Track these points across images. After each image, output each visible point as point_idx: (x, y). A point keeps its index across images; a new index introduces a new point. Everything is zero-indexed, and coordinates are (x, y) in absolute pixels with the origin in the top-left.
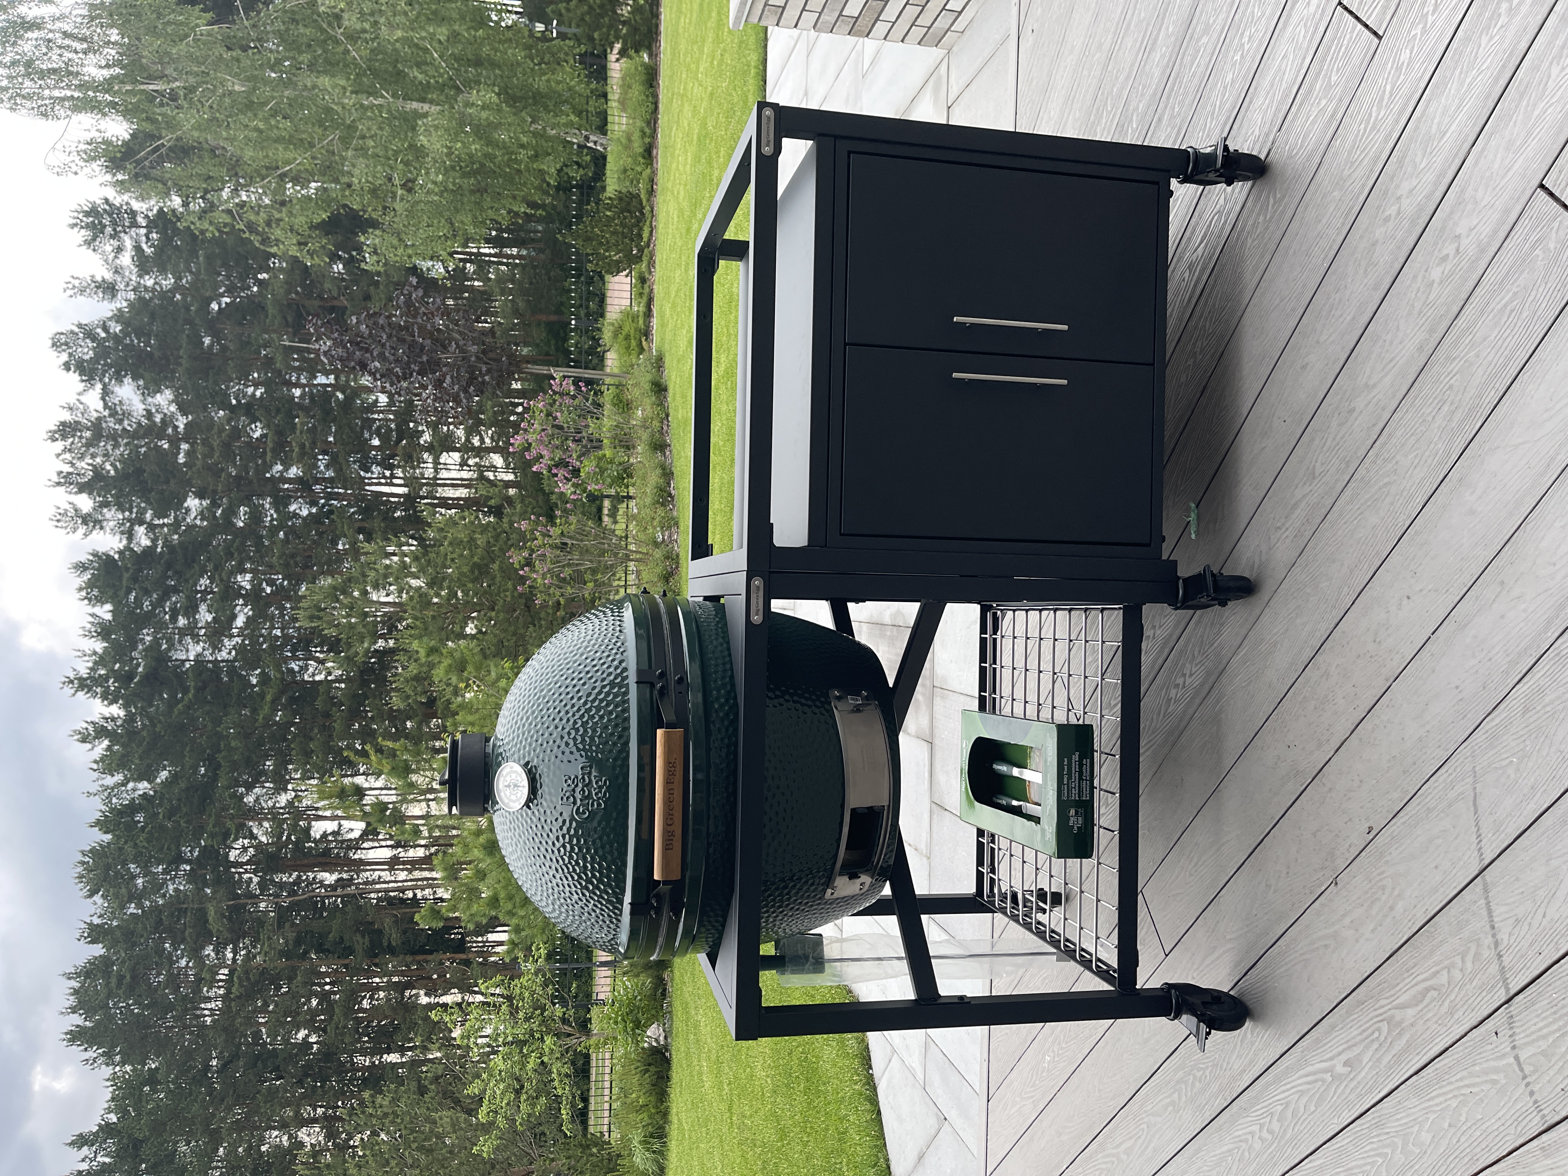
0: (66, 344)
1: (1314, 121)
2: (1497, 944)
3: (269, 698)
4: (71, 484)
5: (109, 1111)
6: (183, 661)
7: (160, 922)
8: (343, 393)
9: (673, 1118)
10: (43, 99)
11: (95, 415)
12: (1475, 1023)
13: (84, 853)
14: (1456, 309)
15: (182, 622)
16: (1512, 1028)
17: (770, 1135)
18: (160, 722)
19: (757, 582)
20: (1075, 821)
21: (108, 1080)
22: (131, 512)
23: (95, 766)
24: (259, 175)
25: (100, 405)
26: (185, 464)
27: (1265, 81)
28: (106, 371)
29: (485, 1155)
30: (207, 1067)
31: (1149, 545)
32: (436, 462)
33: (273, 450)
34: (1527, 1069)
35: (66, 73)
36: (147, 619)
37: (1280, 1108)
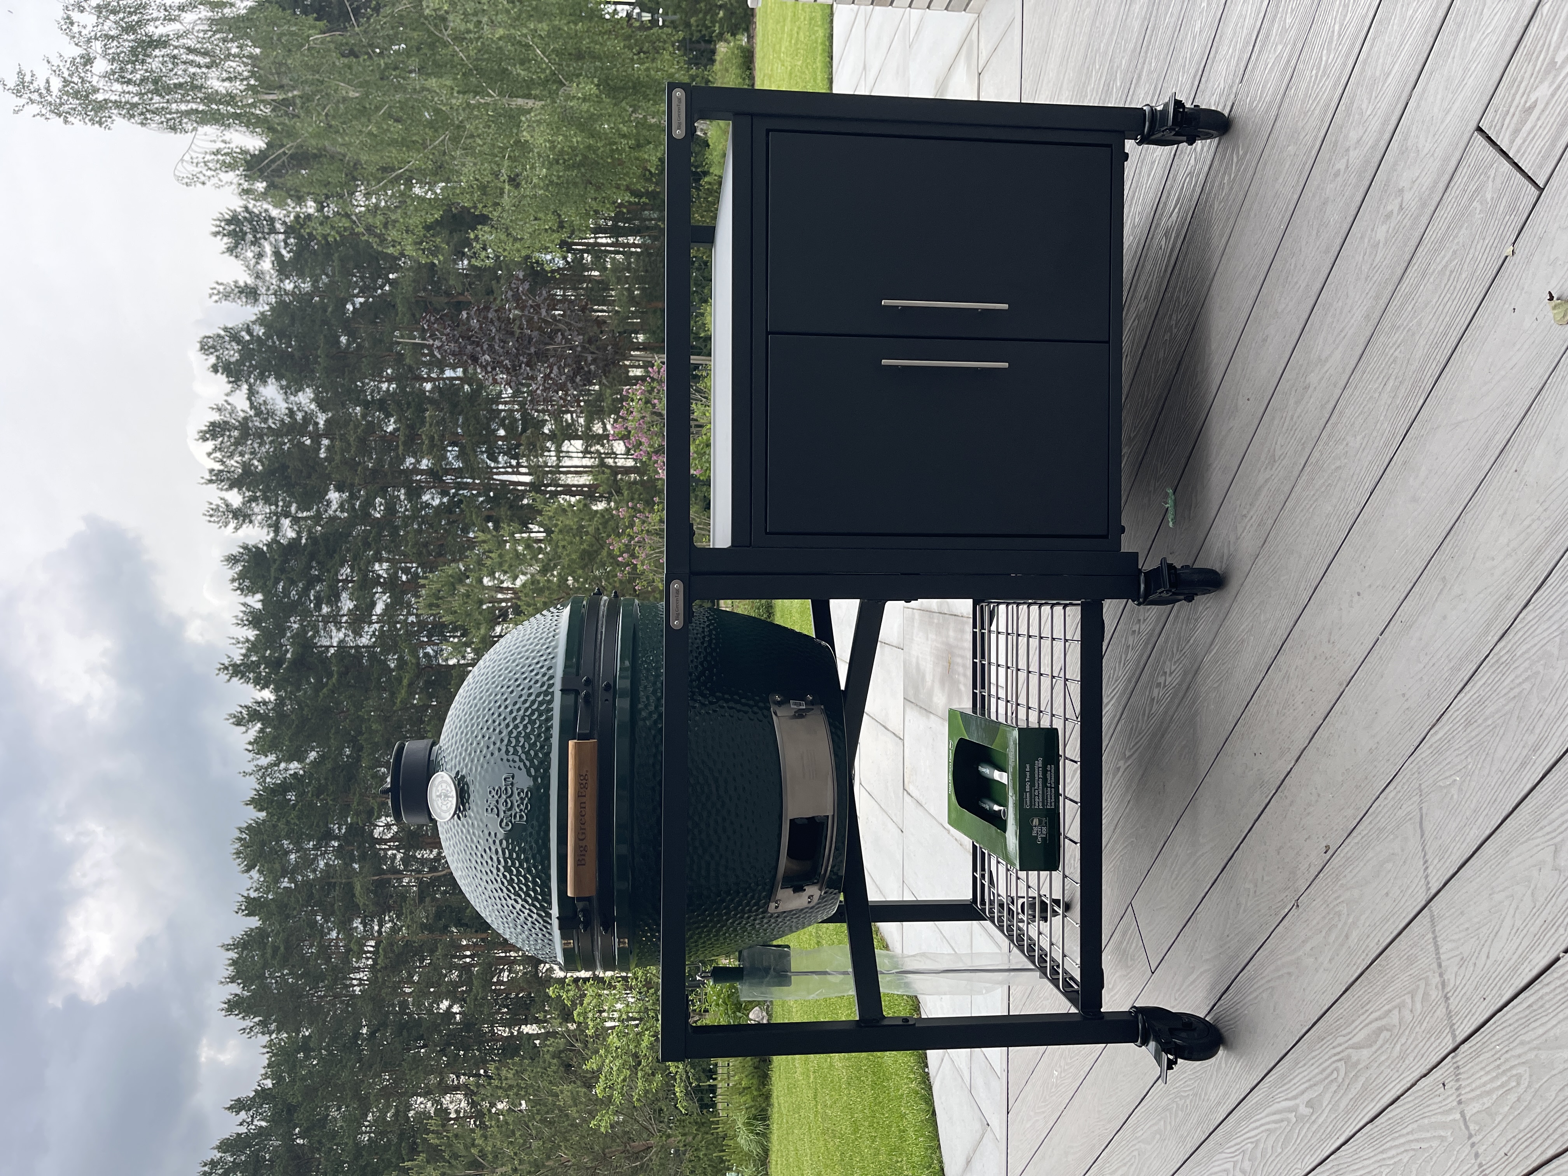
0: (214, 347)
1: (1272, 69)
2: (1444, 985)
3: (405, 682)
4: (222, 481)
5: (266, 1076)
6: (328, 647)
7: (311, 896)
8: (470, 385)
9: (774, 1101)
10: (170, 113)
11: (242, 414)
12: (1424, 1071)
13: (241, 830)
14: (1399, 272)
15: (325, 609)
16: (1458, 1080)
17: (845, 1128)
18: (307, 706)
19: (676, 585)
20: (1039, 831)
21: (265, 1047)
22: (277, 506)
23: (250, 748)
24: (375, 178)
25: (246, 405)
26: (326, 459)
27: (1228, 30)
28: (252, 372)
29: (602, 1130)
30: (357, 1035)
31: (1105, 537)
32: (559, 451)
33: (405, 444)
34: (1472, 1127)
35: (192, 87)
36: (293, 608)
37: (1250, 1146)
